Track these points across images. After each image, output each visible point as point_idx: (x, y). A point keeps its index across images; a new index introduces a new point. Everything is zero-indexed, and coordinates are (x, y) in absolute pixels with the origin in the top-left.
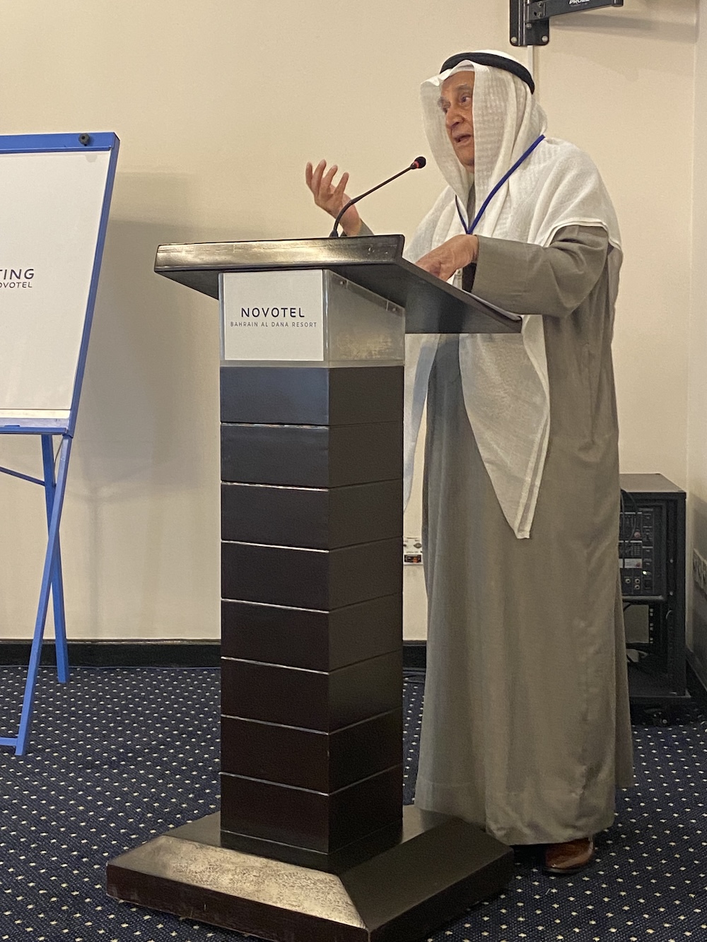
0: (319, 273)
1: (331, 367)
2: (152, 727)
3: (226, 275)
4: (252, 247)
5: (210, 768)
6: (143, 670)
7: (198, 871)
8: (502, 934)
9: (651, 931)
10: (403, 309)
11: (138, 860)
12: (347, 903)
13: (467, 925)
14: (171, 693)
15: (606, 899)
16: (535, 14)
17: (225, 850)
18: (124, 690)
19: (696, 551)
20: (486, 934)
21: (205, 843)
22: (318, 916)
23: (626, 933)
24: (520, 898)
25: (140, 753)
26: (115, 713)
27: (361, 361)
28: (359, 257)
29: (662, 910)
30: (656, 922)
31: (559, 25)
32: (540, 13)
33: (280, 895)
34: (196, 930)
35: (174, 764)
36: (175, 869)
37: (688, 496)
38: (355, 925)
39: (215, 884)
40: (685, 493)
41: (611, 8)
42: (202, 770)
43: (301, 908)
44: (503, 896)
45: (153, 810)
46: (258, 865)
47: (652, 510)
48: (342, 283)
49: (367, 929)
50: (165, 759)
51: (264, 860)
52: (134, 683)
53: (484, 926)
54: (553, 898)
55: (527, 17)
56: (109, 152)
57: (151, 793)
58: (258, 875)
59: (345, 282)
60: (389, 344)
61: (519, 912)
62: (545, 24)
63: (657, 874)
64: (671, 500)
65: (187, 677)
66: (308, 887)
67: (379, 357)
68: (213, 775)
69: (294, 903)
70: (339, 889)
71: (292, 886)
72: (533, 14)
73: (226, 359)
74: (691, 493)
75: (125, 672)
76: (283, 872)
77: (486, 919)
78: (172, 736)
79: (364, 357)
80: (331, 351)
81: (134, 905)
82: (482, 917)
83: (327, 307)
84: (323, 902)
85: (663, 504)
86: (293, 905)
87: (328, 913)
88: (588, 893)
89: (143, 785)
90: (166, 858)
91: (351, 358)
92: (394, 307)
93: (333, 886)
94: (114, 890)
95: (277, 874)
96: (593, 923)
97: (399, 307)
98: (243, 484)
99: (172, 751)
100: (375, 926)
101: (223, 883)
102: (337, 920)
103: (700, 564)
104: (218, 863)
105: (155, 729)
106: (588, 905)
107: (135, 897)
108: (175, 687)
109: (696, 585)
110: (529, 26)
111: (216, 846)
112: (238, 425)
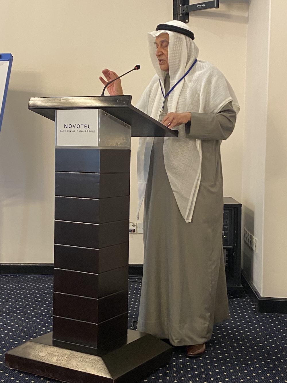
0: (96, 110)
1: (101, 149)
2: (24, 299)
3: (58, 111)
4: (69, 99)
5: (48, 315)
6: (19, 276)
7: (43, 356)
8: (167, 381)
9: (227, 379)
10: (131, 126)
11: (18, 351)
12: (105, 368)
13: (153, 378)
14: (31, 285)
15: (209, 367)
16: (183, 10)
17: (54, 347)
18: (11, 284)
19: (245, 228)
20: (161, 381)
21: (46, 344)
22: (93, 374)
23: (217, 380)
24: (175, 366)
25: (18, 309)
26: (8, 293)
27: (114, 147)
28: (113, 104)
29: (232, 371)
30: (229, 376)
31: (193, 15)
32: (185, 10)
33: (77, 365)
34: (42, 380)
35: (33, 313)
36: (33, 355)
37: (242, 206)
38: (108, 377)
39: (50, 361)
40: (241, 205)
41: (214, 9)
42: (44, 316)
43: (86, 370)
44: (167, 366)
45: (24, 332)
46: (68, 353)
47: (228, 211)
48: (106, 115)
49: (113, 379)
50: (29, 312)
51: (71, 351)
52: (16, 281)
53: (160, 378)
54: (188, 366)
55: (180, 12)
56: (9, 61)
57: (23, 325)
58: (68, 357)
59: (107, 115)
60: (125, 140)
61: (174, 372)
62: (187, 15)
63: (230, 356)
64: (236, 208)
65: (38, 279)
66: (89, 362)
67: (120, 145)
68: (49, 318)
69: (83, 369)
70: (101, 363)
71: (82, 362)
72: (183, 11)
73: (58, 145)
74: (243, 205)
75: (12, 277)
76: (78, 356)
77: (161, 375)
78: (32, 302)
79: (114, 145)
80: (101, 142)
81: (16, 370)
82: (159, 374)
83: (100, 124)
84: (95, 368)
85: (233, 209)
86: (83, 370)
87: (97, 373)
88: (202, 364)
89: (20, 322)
90: (30, 351)
91: (109, 146)
92: (127, 125)
93: (99, 361)
94: (8, 364)
95: (75, 357)
96: (204, 376)
97: (129, 125)
98: (64, 197)
99: (32, 308)
100: (116, 378)
101: (54, 361)
102: (101, 375)
103: (247, 233)
104: (51, 353)
105: (25, 299)
106: (202, 369)
107: (17, 367)
108: (33, 283)
109: (245, 242)
110: (181, 15)
111: (51, 346)
112: (62, 172)
